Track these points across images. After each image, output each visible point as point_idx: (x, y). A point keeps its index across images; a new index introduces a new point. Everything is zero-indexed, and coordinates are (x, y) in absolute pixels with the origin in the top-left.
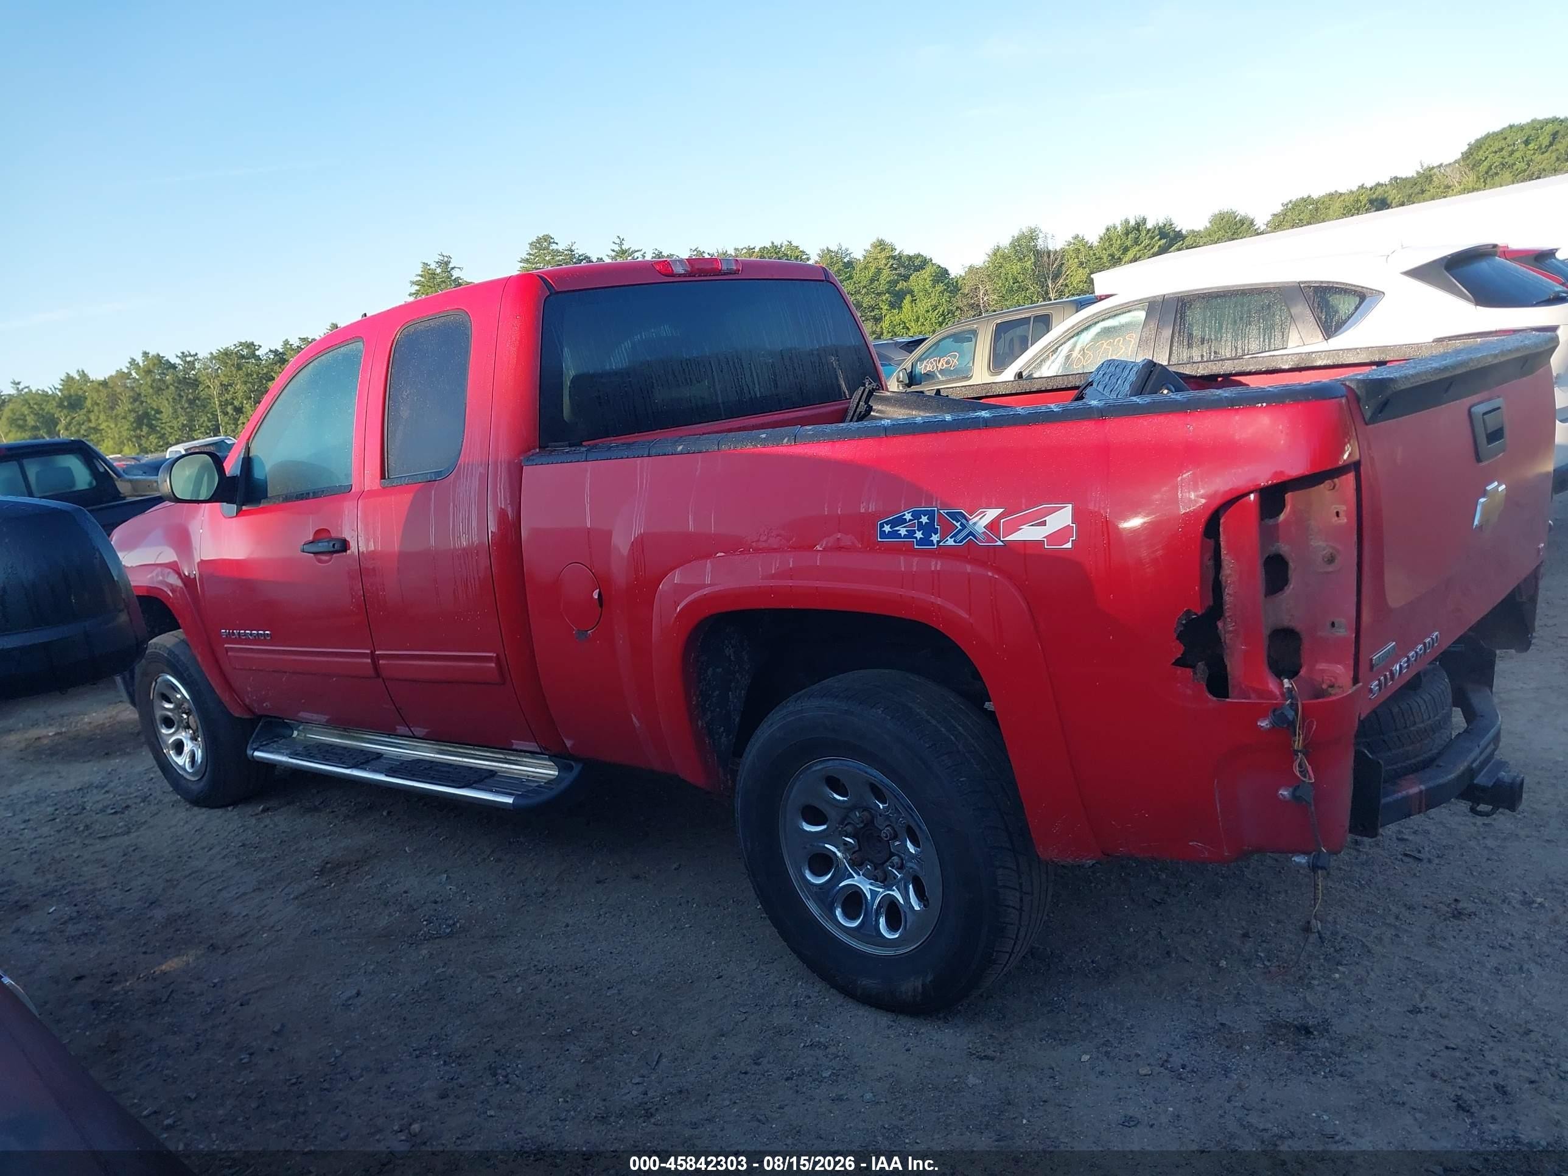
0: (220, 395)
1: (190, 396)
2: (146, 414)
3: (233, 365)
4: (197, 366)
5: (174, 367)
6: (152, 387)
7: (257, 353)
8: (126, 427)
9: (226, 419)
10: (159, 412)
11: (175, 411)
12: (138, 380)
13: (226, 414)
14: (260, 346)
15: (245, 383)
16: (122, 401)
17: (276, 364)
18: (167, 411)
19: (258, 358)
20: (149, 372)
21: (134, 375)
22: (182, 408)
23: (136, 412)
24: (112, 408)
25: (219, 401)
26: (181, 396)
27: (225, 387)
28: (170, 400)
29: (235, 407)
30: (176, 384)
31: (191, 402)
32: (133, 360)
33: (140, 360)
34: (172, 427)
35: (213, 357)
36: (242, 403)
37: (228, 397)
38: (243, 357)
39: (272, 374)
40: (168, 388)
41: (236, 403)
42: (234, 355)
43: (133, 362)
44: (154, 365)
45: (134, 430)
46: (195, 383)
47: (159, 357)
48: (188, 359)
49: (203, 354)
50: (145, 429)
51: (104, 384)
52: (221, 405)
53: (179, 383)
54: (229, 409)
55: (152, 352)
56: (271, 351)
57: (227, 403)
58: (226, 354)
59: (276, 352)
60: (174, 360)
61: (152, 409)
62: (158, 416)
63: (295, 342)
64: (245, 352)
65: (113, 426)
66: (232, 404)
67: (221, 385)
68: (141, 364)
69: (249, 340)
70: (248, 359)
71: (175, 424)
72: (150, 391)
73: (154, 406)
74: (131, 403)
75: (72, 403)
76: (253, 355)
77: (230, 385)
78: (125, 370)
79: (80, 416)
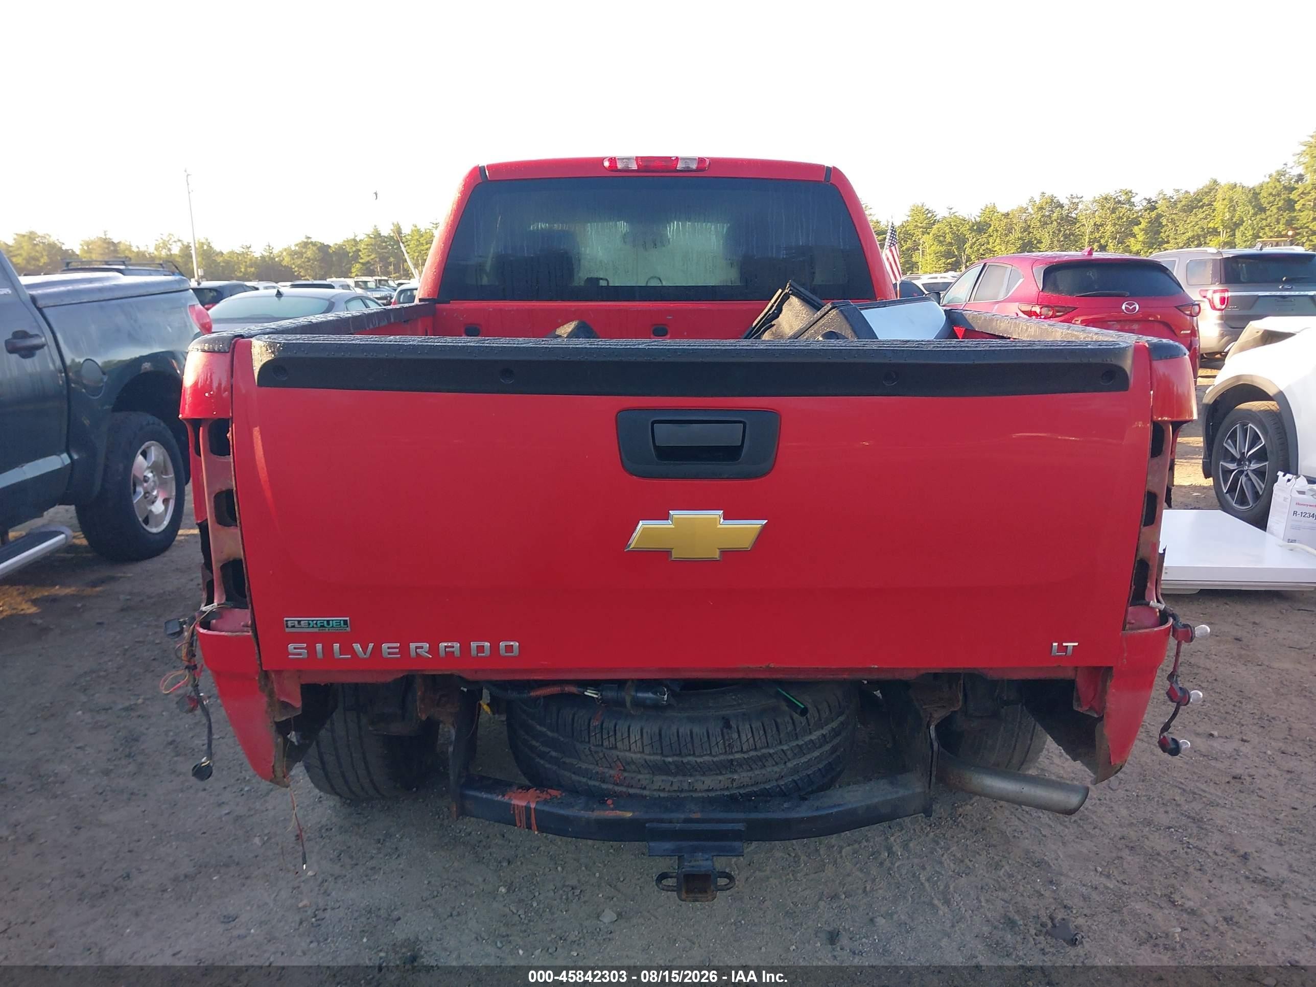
0: (1092, 233)
1: (1068, 232)
2: (1030, 242)
3: (1109, 208)
4: (1080, 206)
5: (1062, 206)
6: (1040, 221)
7: (1133, 200)
10: (1040, 242)
11: (1052, 242)
12: (1031, 215)
14: (1137, 194)
15: (1115, 225)
16: (1015, 230)
17: (1146, 210)
18: (1046, 242)
19: (1133, 204)
20: (1041, 208)
21: (1030, 210)
22: (1058, 241)
23: (1023, 240)
24: (1006, 235)
25: (1089, 238)
26: (1060, 231)
27: (1097, 227)
28: (1051, 233)
29: (1101, 244)
30: (1059, 221)
31: (1066, 237)
33: (1037, 199)
35: (1095, 201)
36: (1107, 242)
37: (1097, 235)
38: (1119, 202)
39: (1140, 219)
40: (1052, 223)
41: (1102, 241)
42: (1112, 200)
43: (1032, 200)
44: (1047, 203)
46: (1075, 221)
47: (1052, 198)
48: (1074, 201)
49: (1088, 197)
51: (1007, 215)
52: (1089, 242)
53: (1061, 220)
55: (1048, 193)
56: (1145, 199)
57: (1095, 240)
58: (1106, 199)
59: (1149, 201)
60: (1064, 201)
61: (1036, 239)
62: (1038, 245)
63: (1169, 193)
64: (1123, 198)
65: (1003, 249)
66: (1099, 241)
67: (1095, 224)
68: (1037, 202)
69: (1129, 189)
70: (1123, 204)
72: (1038, 224)
73: (1038, 236)
74: (1021, 232)
75: (980, 228)
76: (1129, 201)
77: (1102, 225)
78: (1025, 206)
79: (983, 238)
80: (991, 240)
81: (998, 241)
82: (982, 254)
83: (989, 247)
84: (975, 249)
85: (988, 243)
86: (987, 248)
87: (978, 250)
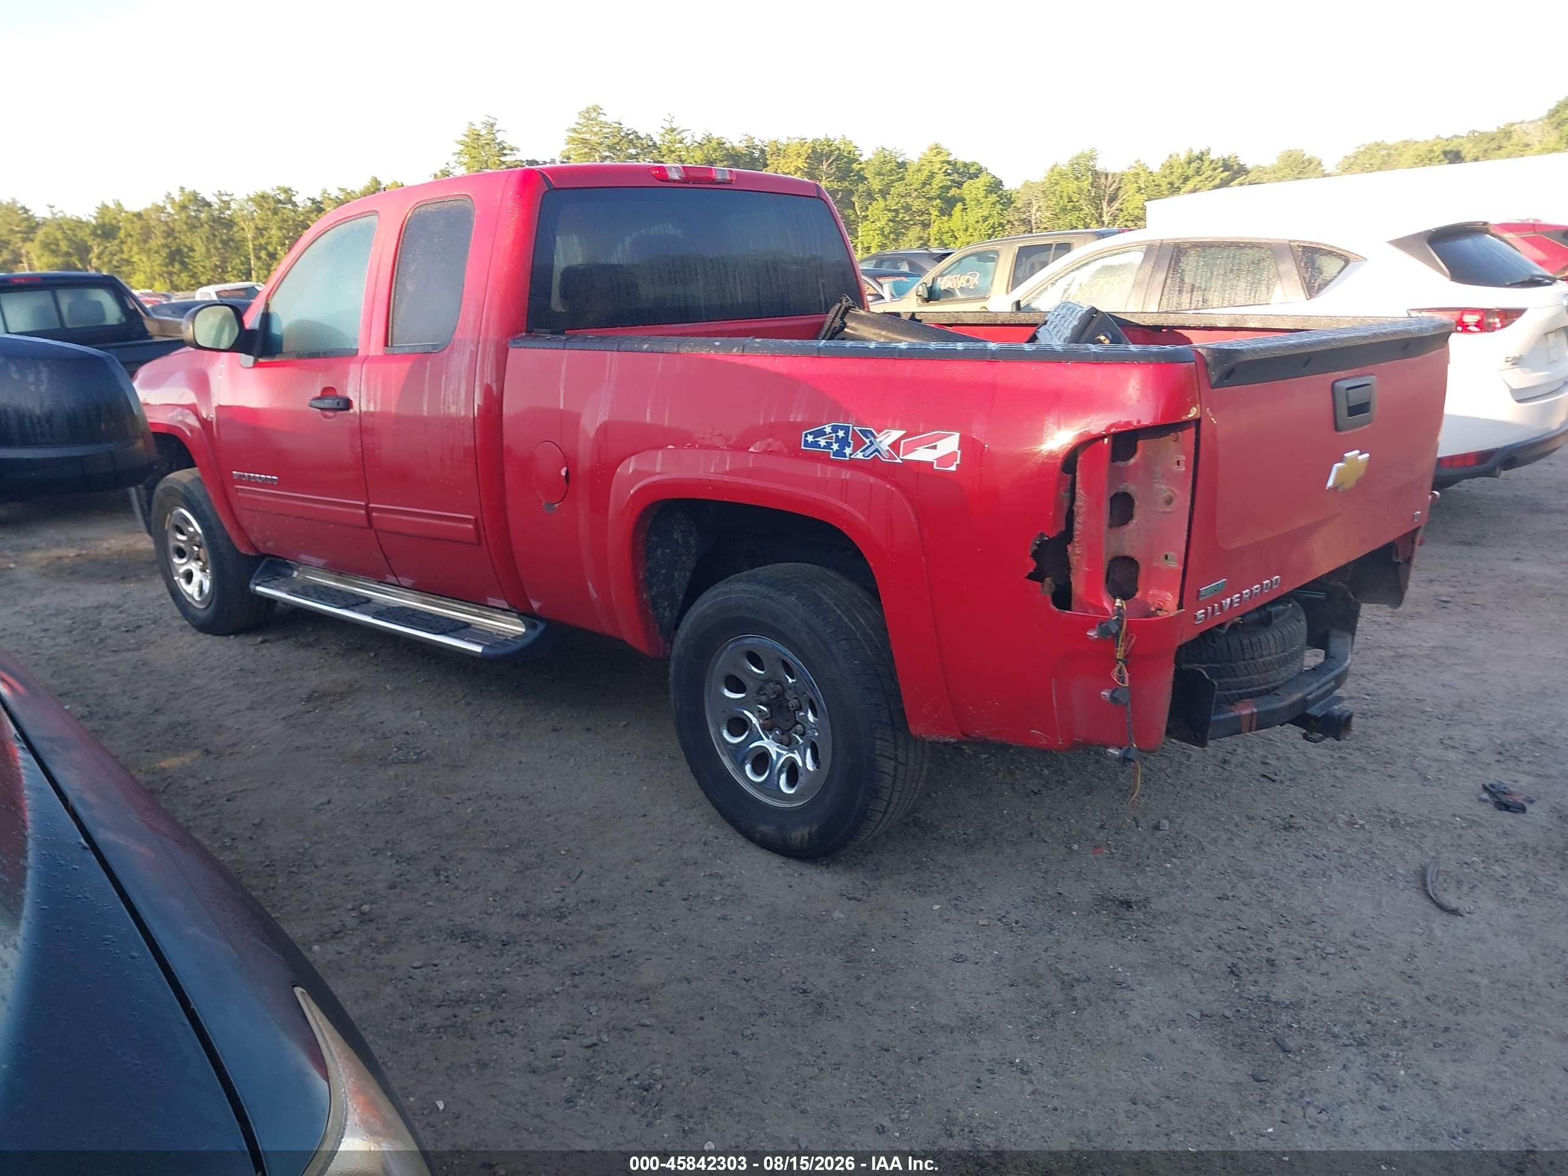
0: (255, 238)
1: (224, 237)
2: (179, 251)
3: (269, 209)
4: (233, 205)
5: (209, 205)
6: (186, 223)
7: (294, 199)
8: (158, 262)
9: (259, 264)
10: (192, 250)
11: (208, 250)
12: (173, 215)
13: (259, 258)
14: (298, 193)
15: (280, 229)
16: (155, 235)
17: (312, 212)
18: (200, 249)
19: (295, 205)
20: (184, 207)
21: (169, 209)
22: (215, 249)
23: (169, 248)
24: (145, 241)
25: (253, 244)
26: (215, 236)
27: (260, 231)
28: (204, 239)
29: (269, 252)
30: (211, 223)
31: (225, 243)
32: (169, 194)
33: (176, 195)
34: (204, 267)
35: (250, 200)
36: (276, 249)
37: (262, 241)
38: (280, 201)
39: (308, 222)
40: (202, 226)
41: (270, 248)
42: (271, 199)
43: (169, 196)
44: (190, 200)
45: (166, 266)
46: (230, 224)
47: (195, 195)
48: (225, 198)
49: (240, 195)
50: (177, 266)
51: (139, 215)
52: (254, 249)
53: (213, 222)
54: (263, 254)
55: (188, 188)
56: (308, 198)
57: (262, 247)
58: (263, 197)
59: (313, 200)
60: (209, 198)
61: (186, 246)
62: (191, 254)
63: (333, 191)
64: (282, 197)
65: (145, 259)
66: (266, 249)
67: (256, 228)
68: (177, 199)
69: (287, 186)
70: (284, 204)
71: (207, 264)
72: (184, 227)
73: (188, 243)
74: (165, 238)
75: (105, 231)
76: (290, 200)
77: (265, 229)
78: (161, 204)
79: (112, 246)
81: (135, 249)
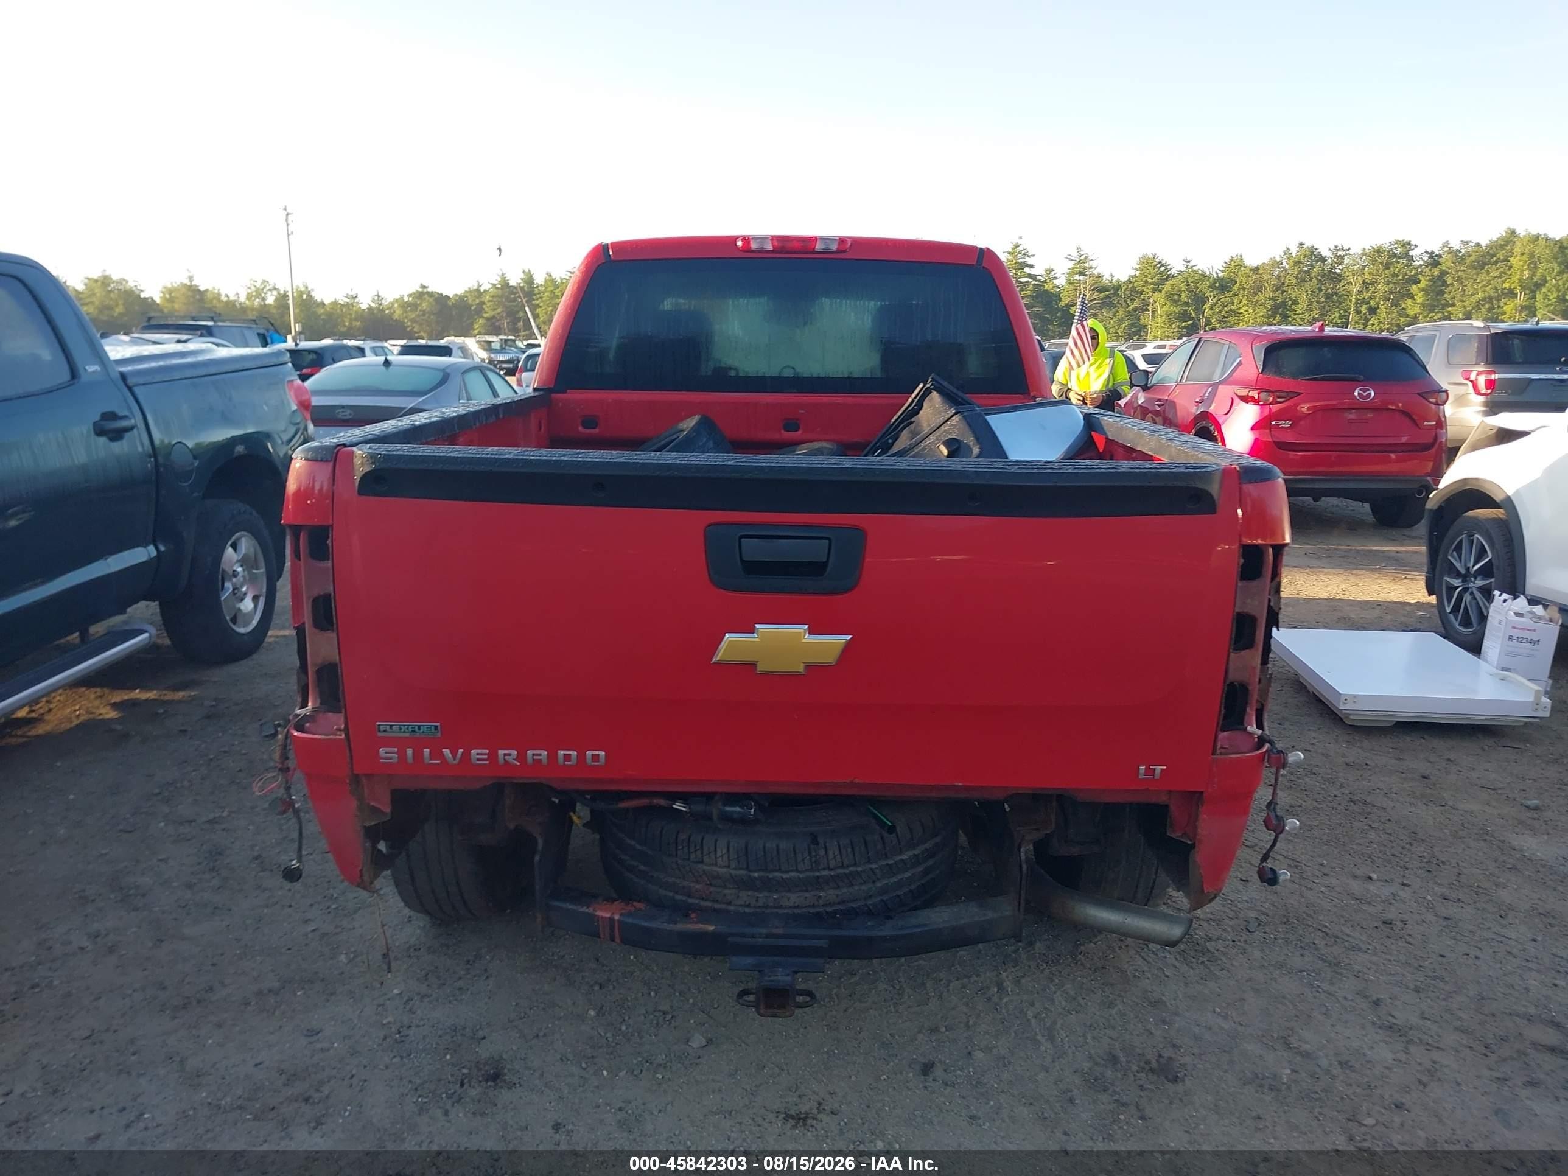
0: (1360, 293)
1: (1329, 291)
2: (1284, 304)
3: (1381, 263)
4: (1346, 261)
5: (1323, 260)
6: (1297, 278)
7: (1411, 253)
8: (1261, 314)
9: (1357, 318)
10: (1295, 303)
11: (1311, 303)
12: (1286, 270)
13: (1358, 312)
14: (1416, 246)
15: (1388, 283)
16: (1266, 288)
17: (1427, 266)
18: (1303, 302)
19: (1411, 259)
20: (1298, 262)
21: (1285, 264)
22: (1317, 302)
23: (1275, 300)
24: (1255, 294)
25: (1356, 298)
26: (1320, 290)
27: (1366, 285)
28: (1310, 292)
29: (1371, 306)
30: (1320, 278)
31: (1328, 297)
32: (1288, 249)
33: (1294, 251)
34: (1302, 319)
35: (1364, 254)
36: (1378, 303)
37: (1366, 295)
38: (1395, 255)
39: (1420, 276)
40: (1311, 281)
41: (1372, 303)
42: (1385, 253)
43: (1287, 252)
44: (1305, 256)
45: (1268, 318)
46: (1338, 279)
47: (1312, 250)
48: (1340, 253)
49: (1356, 249)
50: (1278, 318)
51: (1256, 270)
52: (1356, 303)
53: (1323, 276)
54: (1364, 309)
55: (1308, 244)
56: (1426, 252)
57: (1364, 302)
58: (1378, 251)
59: (1431, 255)
60: (1325, 253)
61: (1291, 299)
62: (1293, 306)
63: (1456, 245)
64: (1398, 251)
65: (1251, 311)
66: (1368, 303)
67: (1364, 282)
68: (1294, 255)
69: (1407, 239)
70: (1400, 258)
71: (1306, 317)
72: (1294, 281)
73: (1293, 296)
74: (1273, 291)
75: (1223, 285)
76: (1406, 255)
77: (1372, 283)
78: (1278, 259)
79: (1226, 298)
80: (1236, 301)
81: (1244, 301)
82: (1224, 317)
83: (1234, 308)
84: (1217, 310)
85: (1233, 303)
86: (1231, 310)
87: (1220, 312)
